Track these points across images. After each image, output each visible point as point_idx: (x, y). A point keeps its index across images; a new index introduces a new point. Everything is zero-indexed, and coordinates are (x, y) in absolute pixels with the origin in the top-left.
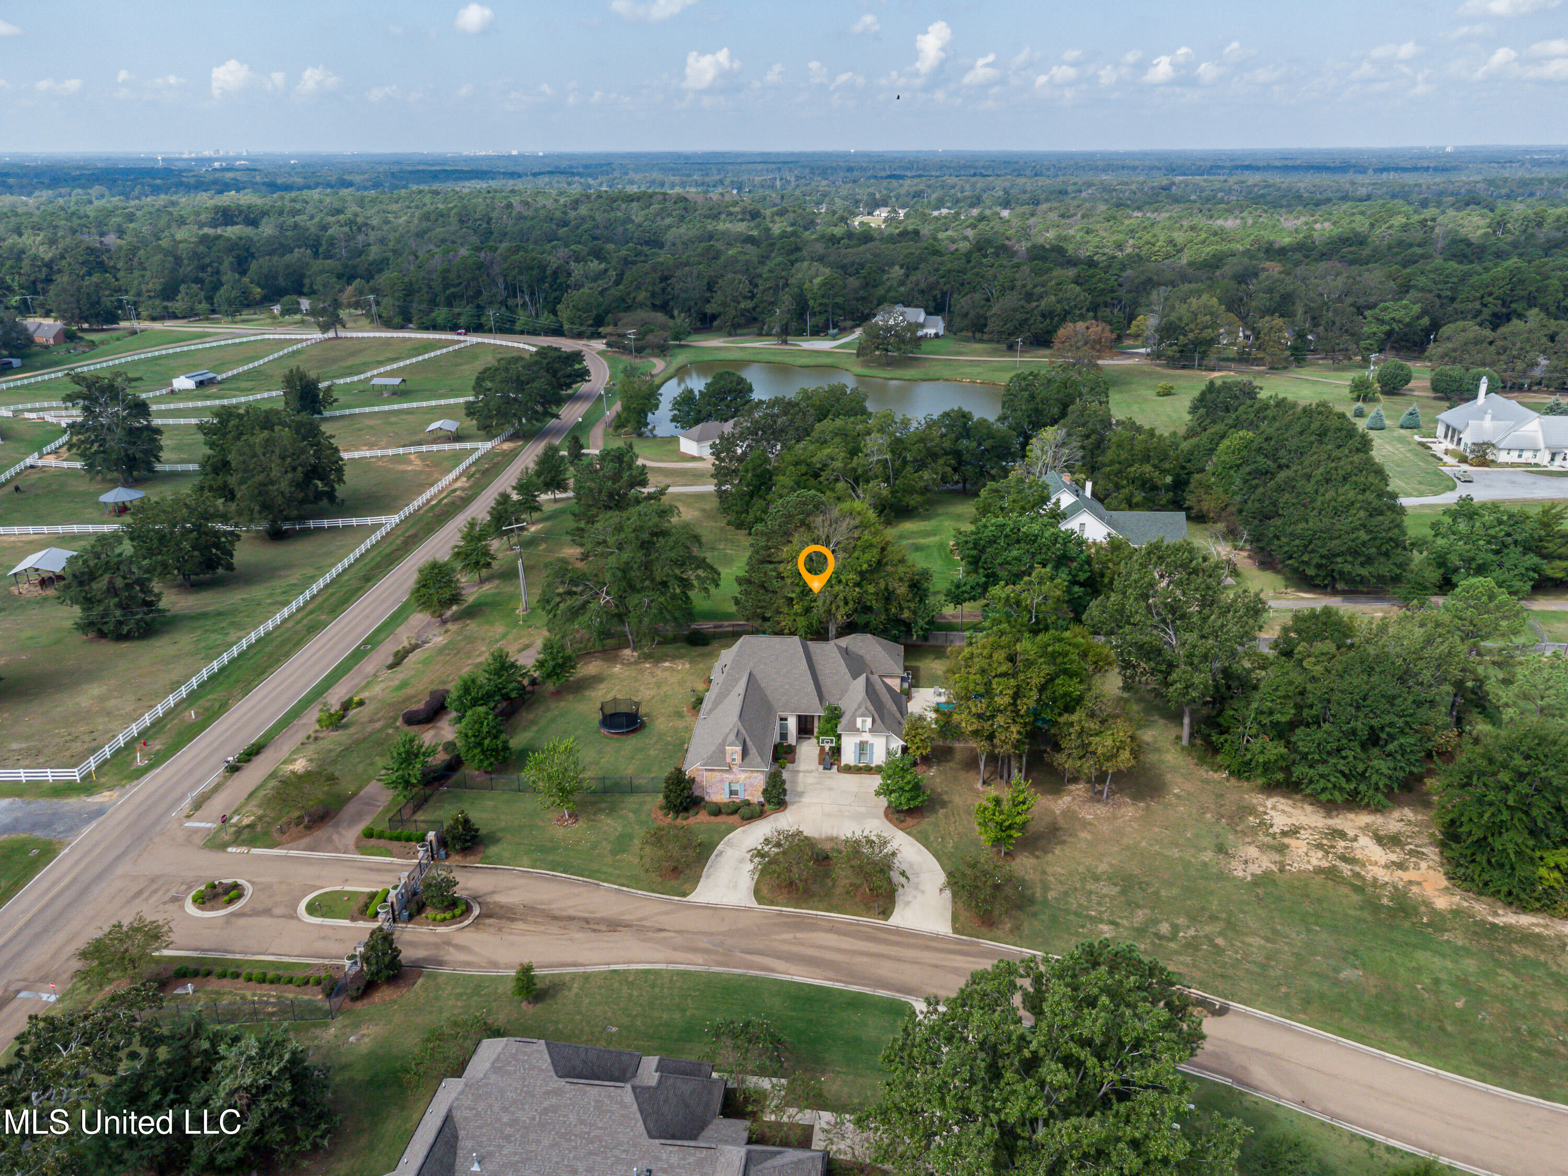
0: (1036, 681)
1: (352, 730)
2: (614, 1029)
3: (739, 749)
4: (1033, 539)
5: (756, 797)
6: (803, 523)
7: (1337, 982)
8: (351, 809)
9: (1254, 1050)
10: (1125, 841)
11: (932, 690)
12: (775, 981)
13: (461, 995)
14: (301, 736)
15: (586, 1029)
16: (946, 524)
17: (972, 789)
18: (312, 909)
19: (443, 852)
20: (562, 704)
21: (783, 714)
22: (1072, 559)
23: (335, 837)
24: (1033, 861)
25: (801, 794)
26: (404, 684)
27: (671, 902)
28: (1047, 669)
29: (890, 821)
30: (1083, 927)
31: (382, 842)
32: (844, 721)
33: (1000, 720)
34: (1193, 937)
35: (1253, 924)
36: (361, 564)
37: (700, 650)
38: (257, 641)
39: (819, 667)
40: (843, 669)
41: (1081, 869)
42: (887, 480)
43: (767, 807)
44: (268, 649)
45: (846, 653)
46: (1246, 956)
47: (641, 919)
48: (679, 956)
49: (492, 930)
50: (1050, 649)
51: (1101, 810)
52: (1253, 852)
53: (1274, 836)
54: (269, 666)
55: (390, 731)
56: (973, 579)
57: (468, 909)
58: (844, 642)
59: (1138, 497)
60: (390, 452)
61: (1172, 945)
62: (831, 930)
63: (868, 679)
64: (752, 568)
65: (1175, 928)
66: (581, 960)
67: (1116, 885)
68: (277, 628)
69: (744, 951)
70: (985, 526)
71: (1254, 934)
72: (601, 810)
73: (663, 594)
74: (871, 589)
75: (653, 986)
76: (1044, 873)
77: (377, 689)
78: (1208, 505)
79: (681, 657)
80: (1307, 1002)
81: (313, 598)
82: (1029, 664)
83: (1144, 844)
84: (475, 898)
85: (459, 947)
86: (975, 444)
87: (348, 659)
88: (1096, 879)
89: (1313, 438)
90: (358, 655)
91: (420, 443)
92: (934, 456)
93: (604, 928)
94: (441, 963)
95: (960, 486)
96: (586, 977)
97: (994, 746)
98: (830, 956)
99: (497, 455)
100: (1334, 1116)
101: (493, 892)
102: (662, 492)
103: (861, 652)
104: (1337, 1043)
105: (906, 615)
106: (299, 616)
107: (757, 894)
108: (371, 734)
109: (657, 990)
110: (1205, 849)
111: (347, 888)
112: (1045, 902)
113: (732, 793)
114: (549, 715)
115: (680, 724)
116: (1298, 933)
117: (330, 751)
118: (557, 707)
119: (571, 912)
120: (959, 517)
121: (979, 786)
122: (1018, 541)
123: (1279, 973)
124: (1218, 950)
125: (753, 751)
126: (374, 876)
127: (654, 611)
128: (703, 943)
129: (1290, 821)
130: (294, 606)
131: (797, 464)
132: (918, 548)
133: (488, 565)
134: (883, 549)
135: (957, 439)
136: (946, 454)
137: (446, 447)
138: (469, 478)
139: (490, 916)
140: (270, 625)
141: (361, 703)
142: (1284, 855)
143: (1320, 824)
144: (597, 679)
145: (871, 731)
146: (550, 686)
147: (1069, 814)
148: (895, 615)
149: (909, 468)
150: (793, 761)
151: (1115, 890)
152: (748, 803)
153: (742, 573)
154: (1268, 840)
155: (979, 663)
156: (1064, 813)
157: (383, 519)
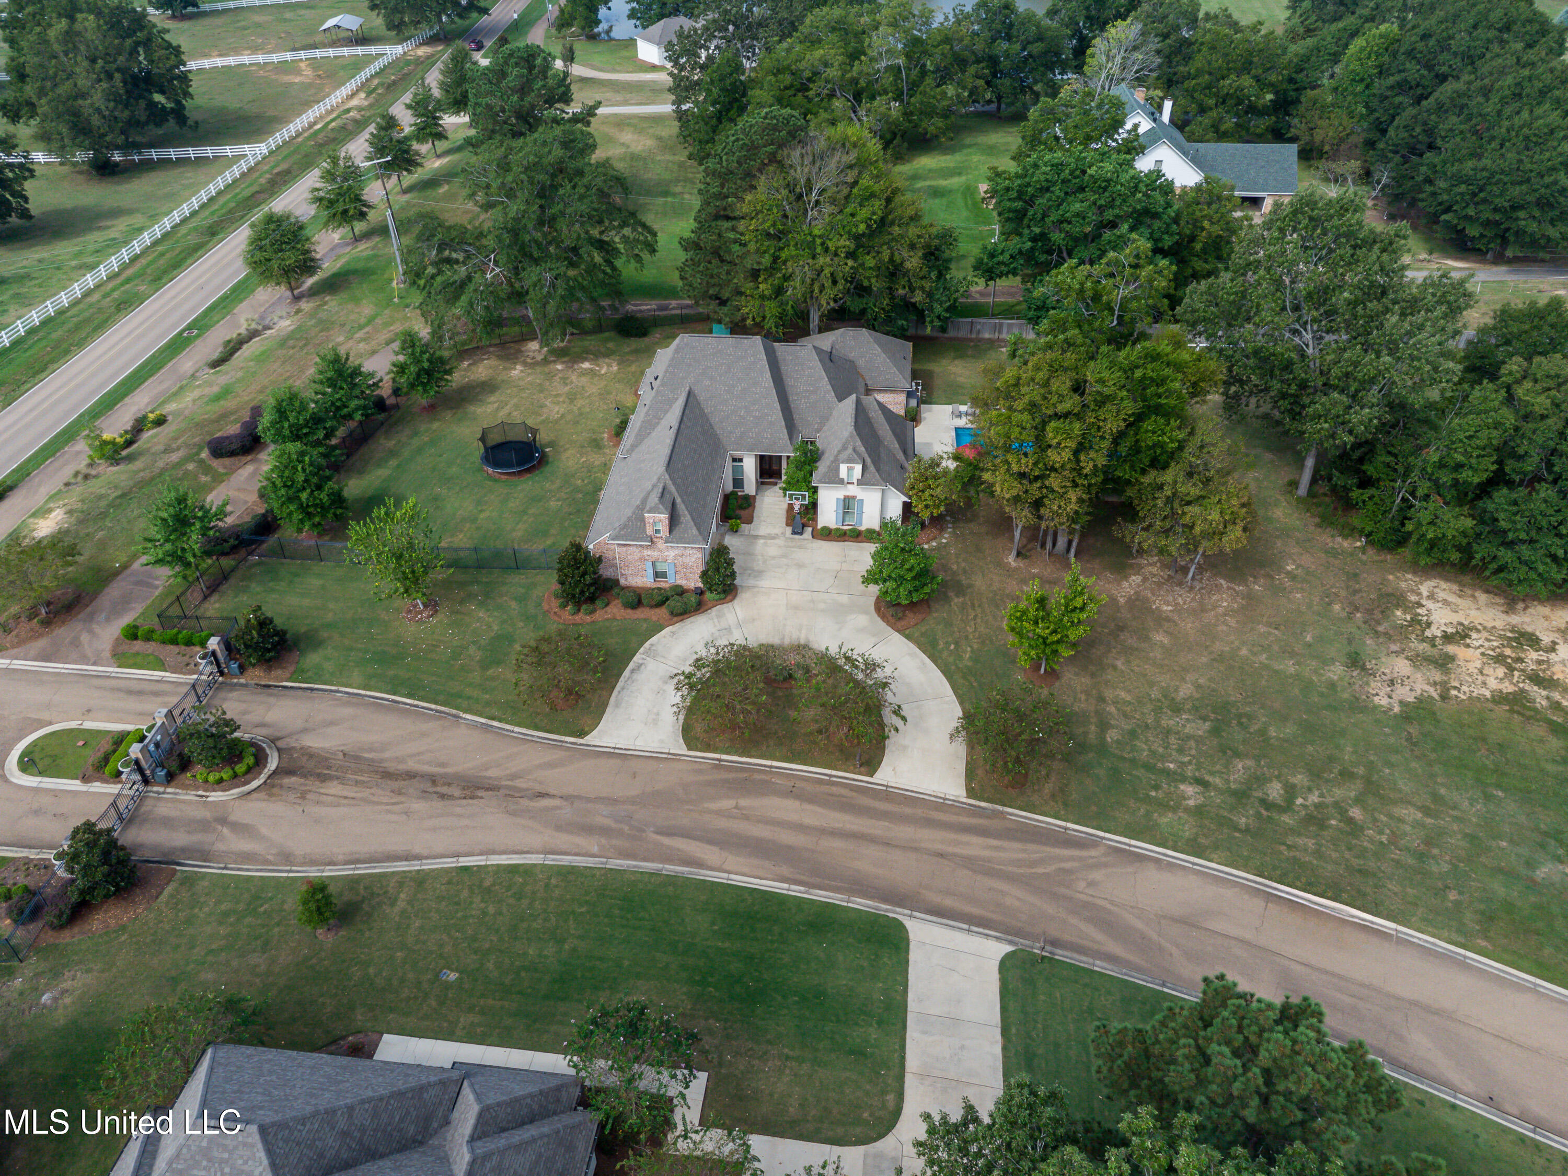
0: (1113, 425)
1: (138, 464)
2: (453, 976)
3: (664, 517)
4: (1102, 186)
5: (694, 582)
6: (772, 158)
7: (1532, 885)
8: (114, 591)
9: (1415, 1003)
10: (1218, 646)
11: (949, 408)
12: (704, 885)
13: (226, 914)
14: (67, 473)
15: (411, 976)
16: (975, 158)
17: (1000, 564)
18: (28, 763)
19: (234, 666)
20: (436, 425)
21: (737, 454)
22: (1156, 216)
23: (85, 638)
24: (1086, 680)
25: (759, 574)
26: (226, 392)
27: (560, 746)
28: (1129, 407)
29: (883, 617)
30: (1157, 787)
31: (151, 647)
32: (822, 467)
33: (1054, 481)
34: (1317, 806)
35: (1405, 785)
36: (207, 212)
37: (635, 343)
38: (44, 323)
39: (789, 382)
40: (825, 384)
41: (1155, 694)
42: (898, 97)
43: (708, 595)
44: (55, 335)
45: (829, 359)
46: (1394, 839)
47: (513, 777)
48: (564, 840)
49: (292, 797)
50: (1138, 374)
51: (1184, 598)
52: (1402, 666)
53: (1432, 641)
54: (53, 361)
55: (191, 466)
56: (1015, 243)
57: (260, 759)
58: (826, 340)
59: (1230, 123)
60: (275, 58)
61: (1287, 819)
62: (790, 794)
63: (858, 402)
64: (702, 226)
65: (1291, 791)
66: (417, 849)
67: (1204, 719)
68: (76, 303)
69: (659, 832)
70: (1036, 166)
71: (1407, 802)
72: (470, 597)
73: (572, 265)
74: (870, 261)
75: (519, 896)
76: (1101, 699)
77: (189, 398)
78: (1325, 132)
79: (607, 355)
80: (1488, 918)
81: (134, 259)
82: (1103, 400)
83: (1244, 652)
84: (274, 741)
85: (238, 828)
86: (1017, 47)
87: (162, 351)
88: (1177, 709)
89: (1492, 34)
90: (178, 345)
91: (314, 46)
92: (962, 63)
93: (457, 792)
94: (205, 856)
95: (993, 106)
96: (420, 880)
97: (1040, 518)
98: (787, 837)
99: (408, 63)
100: (1538, 1125)
101: (305, 730)
102: (590, 112)
103: (852, 355)
104: (1534, 990)
105: (918, 297)
106: (110, 286)
107: (689, 735)
108: (163, 471)
109: (525, 902)
110: (1333, 660)
111: (89, 725)
112: (1102, 749)
113: (658, 575)
114: (416, 442)
115: (596, 459)
116: (1472, 802)
117: (101, 497)
118: (431, 428)
119: (412, 765)
120: (991, 150)
121: (1011, 560)
122: (1082, 189)
123: (1446, 867)
124: (1354, 828)
125: (686, 518)
126: (133, 704)
127: (560, 291)
128: (602, 816)
129: (1455, 618)
130: (102, 272)
131: (778, 72)
132: (936, 193)
133: (362, 215)
134: (889, 200)
135: (994, 40)
136: (978, 62)
137: (345, 51)
138: (369, 94)
139: (290, 772)
140: (64, 299)
141: (160, 422)
142: (1447, 672)
143: (1499, 624)
144: (488, 387)
145: (860, 483)
146: (420, 399)
147: (1138, 604)
148: (904, 298)
149: (929, 81)
150: (750, 521)
151: (1202, 728)
152: (680, 591)
153: (687, 234)
154: (1423, 647)
155: (1030, 393)
156: (1131, 602)
157: (246, 149)
